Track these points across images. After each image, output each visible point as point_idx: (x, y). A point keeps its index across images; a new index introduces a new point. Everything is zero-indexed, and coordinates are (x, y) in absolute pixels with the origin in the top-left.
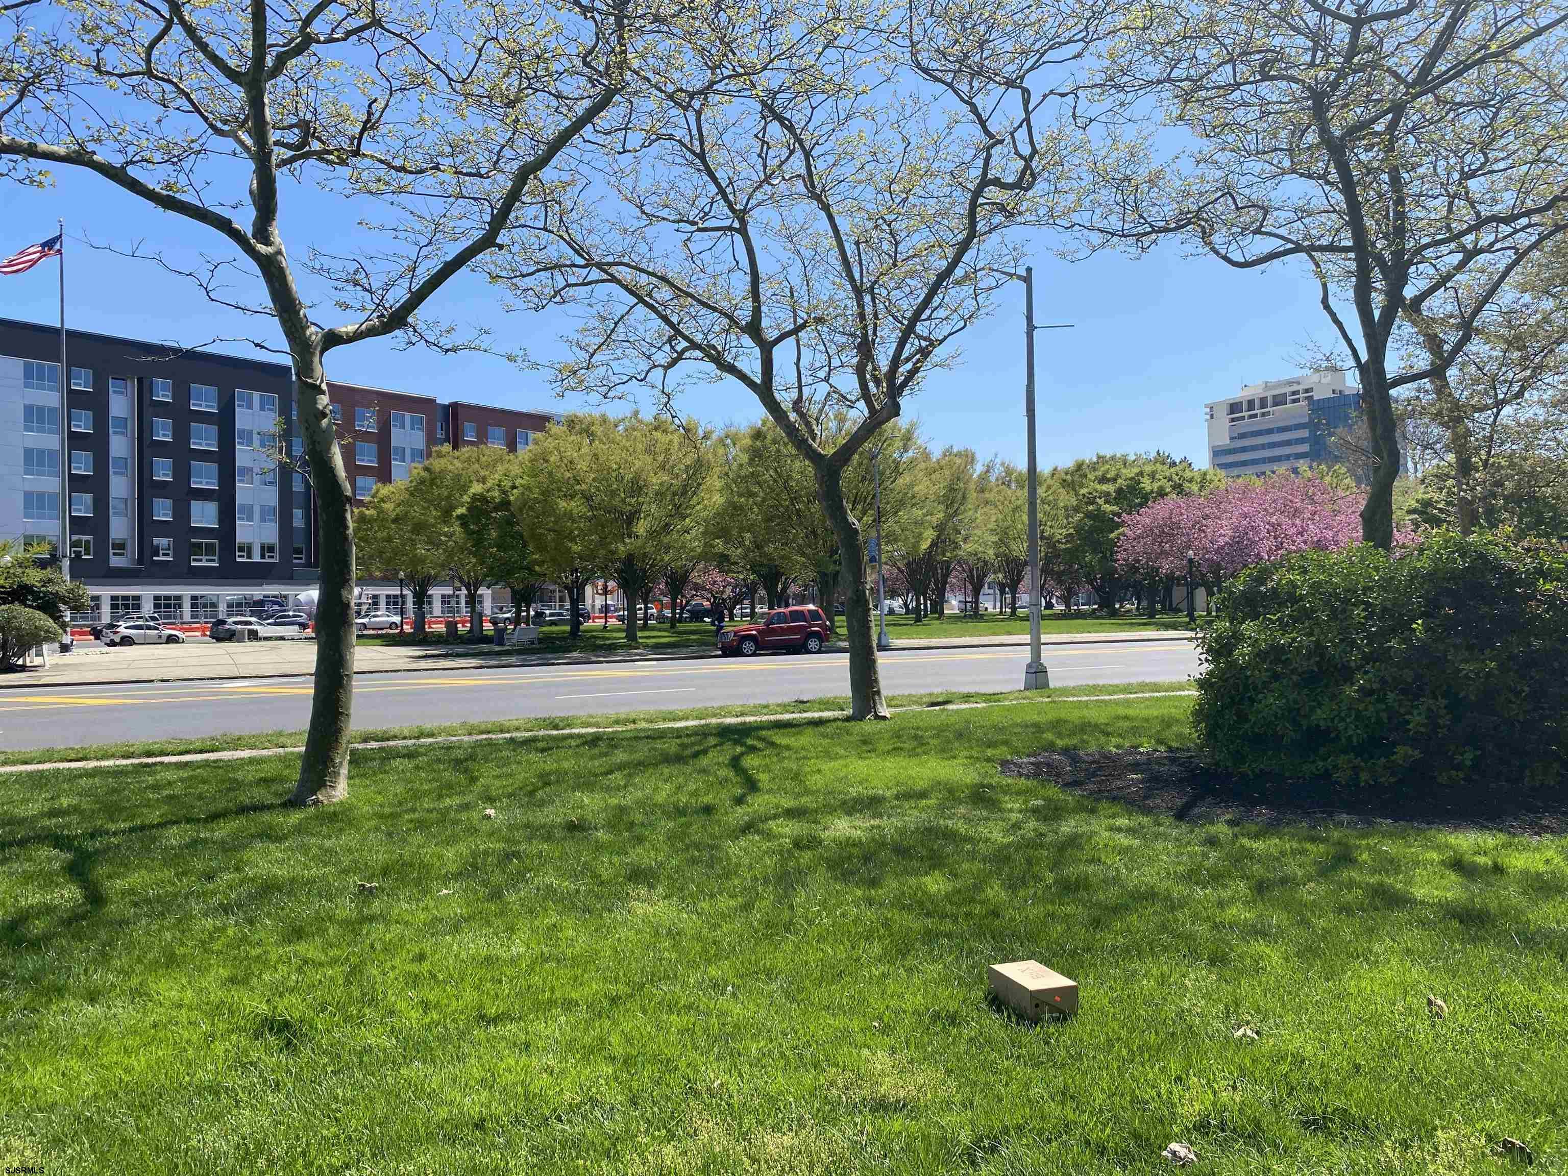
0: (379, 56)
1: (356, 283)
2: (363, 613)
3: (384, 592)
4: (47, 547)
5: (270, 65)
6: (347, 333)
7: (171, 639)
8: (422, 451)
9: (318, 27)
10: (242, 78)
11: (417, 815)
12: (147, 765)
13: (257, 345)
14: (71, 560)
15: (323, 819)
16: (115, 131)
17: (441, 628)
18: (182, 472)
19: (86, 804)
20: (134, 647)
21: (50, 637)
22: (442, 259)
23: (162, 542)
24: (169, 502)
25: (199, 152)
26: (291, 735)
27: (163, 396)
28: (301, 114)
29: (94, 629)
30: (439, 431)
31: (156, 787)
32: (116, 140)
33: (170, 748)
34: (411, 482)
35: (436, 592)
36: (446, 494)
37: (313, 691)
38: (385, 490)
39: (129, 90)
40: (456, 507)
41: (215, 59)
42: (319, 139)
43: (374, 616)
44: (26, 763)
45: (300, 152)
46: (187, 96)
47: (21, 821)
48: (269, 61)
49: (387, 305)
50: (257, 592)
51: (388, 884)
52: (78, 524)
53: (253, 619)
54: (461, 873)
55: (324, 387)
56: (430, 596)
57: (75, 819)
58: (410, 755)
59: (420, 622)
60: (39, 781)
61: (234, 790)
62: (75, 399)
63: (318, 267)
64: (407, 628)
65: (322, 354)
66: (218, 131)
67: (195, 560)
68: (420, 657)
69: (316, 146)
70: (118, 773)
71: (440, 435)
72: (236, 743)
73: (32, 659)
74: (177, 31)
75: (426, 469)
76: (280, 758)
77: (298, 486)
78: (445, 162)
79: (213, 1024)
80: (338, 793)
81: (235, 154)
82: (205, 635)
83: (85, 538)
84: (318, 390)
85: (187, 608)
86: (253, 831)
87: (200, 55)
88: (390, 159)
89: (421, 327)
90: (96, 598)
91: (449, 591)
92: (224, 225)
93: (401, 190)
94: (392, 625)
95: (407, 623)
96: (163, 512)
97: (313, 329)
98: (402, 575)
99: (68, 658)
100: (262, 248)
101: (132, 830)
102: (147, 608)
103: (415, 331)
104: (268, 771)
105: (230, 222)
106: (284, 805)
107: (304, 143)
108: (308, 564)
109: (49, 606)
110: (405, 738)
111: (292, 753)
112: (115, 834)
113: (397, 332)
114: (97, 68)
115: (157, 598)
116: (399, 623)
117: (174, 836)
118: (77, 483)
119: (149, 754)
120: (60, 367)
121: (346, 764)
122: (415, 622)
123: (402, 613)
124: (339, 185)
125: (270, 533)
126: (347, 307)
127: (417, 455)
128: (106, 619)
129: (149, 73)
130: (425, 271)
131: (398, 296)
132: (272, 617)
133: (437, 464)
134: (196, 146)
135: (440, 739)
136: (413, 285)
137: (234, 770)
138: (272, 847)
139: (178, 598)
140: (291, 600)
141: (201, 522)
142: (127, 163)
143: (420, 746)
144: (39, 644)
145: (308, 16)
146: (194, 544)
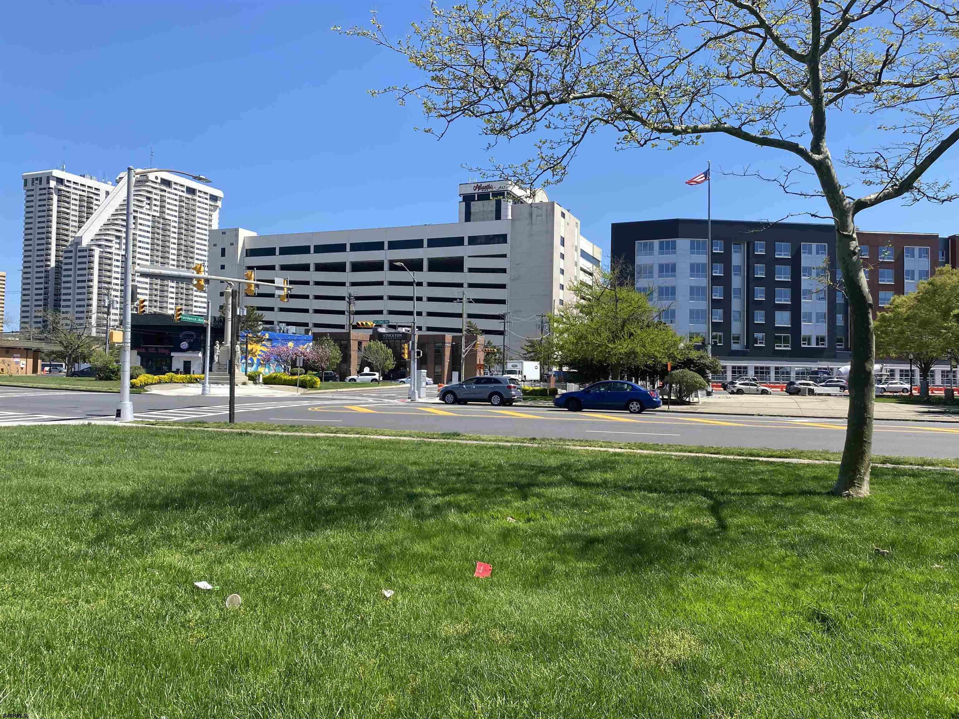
0: (895, 15)
1: (877, 167)
2: (883, 381)
3: (898, 367)
4: (700, 339)
5: (823, 44)
6: (870, 200)
7: (764, 392)
8: (927, 272)
9: (854, 11)
10: (806, 59)
11: (918, 514)
12: (750, 461)
13: (813, 215)
14: (712, 346)
15: (853, 506)
16: (736, 109)
17: (941, 394)
18: (770, 295)
19: (719, 476)
20: (744, 395)
21: (702, 388)
22: (940, 140)
23: (759, 335)
24: (763, 312)
25: (780, 109)
26: (833, 453)
27: (760, 251)
28: (842, 68)
29: (723, 384)
30: (940, 257)
31: (755, 473)
32: (736, 113)
33: (763, 453)
34: (919, 293)
35: (938, 369)
36: (945, 300)
37: (846, 428)
38: (899, 300)
39: (743, 83)
40: (954, 309)
41: (791, 52)
42: (854, 81)
43: (891, 384)
44: (690, 452)
45: (842, 92)
46: (775, 78)
47: (689, 481)
48: (822, 42)
49: (898, 178)
50: (814, 366)
51: (894, 552)
52: (716, 326)
53: (811, 382)
54: (949, 557)
55: (855, 236)
56: (933, 371)
57: (714, 483)
58: (914, 475)
59: (924, 388)
60: (697, 461)
61: (798, 481)
62: (715, 258)
63: (851, 161)
64: (915, 393)
65: (853, 215)
66: (791, 93)
67: (777, 346)
68: (924, 412)
69: (852, 85)
70: (735, 462)
71: (941, 259)
72: (800, 454)
73: (692, 399)
74: (770, 43)
75: (930, 284)
76: (826, 466)
77: (840, 300)
78: (942, 73)
79: (784, 606)
80: (862, 492)
81: (801, 104)
82: (782, 391)
83: (719, 334)
84: (851, 238)
85: (773, 374)
86: (809, 505)
87: (782, 52)
88: (901, 81)
89: (924, 188)
90: (724, 367)
91: (948, 368)
92: (794, 148)
93: (909, 100)
94: (904, 390)
95: (915, 389)
96: (760, 318)
97: (847, 200)
98: (911, 356)
99: (710, 399)
100: (816, 157)
101: (743, 494)
102: (751, 373)
103: (919, 191)
104: (819, 472)
105: (797, 145)
106: (828, 493)
107: (844, 84)
108: (846, 349)
109: (701, 371)
110: (911, 464)
111: (834, 464)
112: (734, 495)
113: (906, 194)
114: (728, 77)
115: (756, 368)
116: (909, 389)
117: (765, 501)
118: (715, 304)
119: (752, 455)
120: (708, 241)
121: (868, 474)
122: (921, 388)
123: (911, 382)
124: (864, 108)
125: (822, 330)
126: (871, 183)
127: (923, 274)
128: (729, 379)
129: (754, 71)
130: (925, 153)
131: (908, 169)
132: (824, 381)
133: (938, 280)
134: (778, 106)
135: (937, 468)
136: (918, 161)
137: (799, 469)
138: (820, 517)
139: (768, 368)
140: (835, 371)
141: (781, 324)
142: (742, 125)
143: (923, 470)
144: (696, 391)
145: (846, 8)
146: (777, 336)
